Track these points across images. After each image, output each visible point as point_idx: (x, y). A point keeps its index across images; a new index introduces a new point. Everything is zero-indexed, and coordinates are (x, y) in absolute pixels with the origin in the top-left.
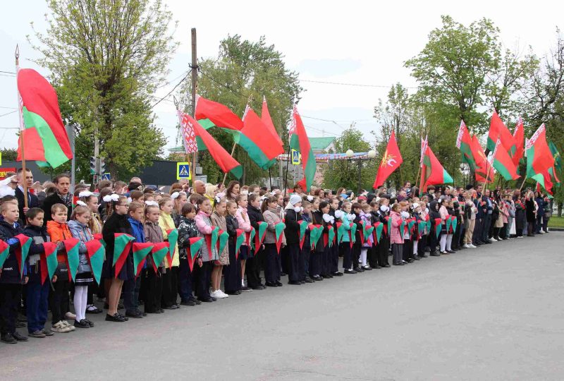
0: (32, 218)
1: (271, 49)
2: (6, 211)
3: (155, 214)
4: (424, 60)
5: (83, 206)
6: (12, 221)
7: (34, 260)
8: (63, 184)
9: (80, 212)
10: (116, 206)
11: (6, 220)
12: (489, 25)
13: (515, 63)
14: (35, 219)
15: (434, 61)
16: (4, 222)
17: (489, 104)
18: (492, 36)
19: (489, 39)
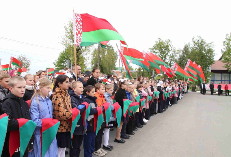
0: (89, 92)
1: (111, 46)
2: (76, 88)
3: (133, 88)
4: (154, 48)
5: (110, 84)
6: (79, 94)
7: (90, 118)
8: (97, 73)
9: (108, 88)
10: (122, 85)
11: (76, 94)
12: (169, 41)
13: (176, 50)
14: (91, 92)
15: (156, 49)
16: (75, 94)
17: (169, 60)
18: (170, 43)
19: (169, 44)
